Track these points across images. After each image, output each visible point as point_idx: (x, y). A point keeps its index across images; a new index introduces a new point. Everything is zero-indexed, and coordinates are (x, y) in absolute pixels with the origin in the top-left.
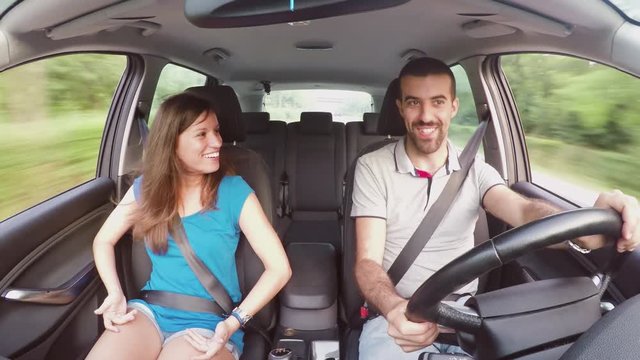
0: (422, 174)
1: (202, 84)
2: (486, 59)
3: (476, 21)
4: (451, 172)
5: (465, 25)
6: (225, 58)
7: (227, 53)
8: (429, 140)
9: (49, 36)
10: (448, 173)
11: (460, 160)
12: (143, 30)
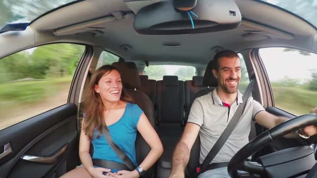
0: (225, 105)
1: (117, 61)
2: (253, 51)
3: (249, 34)
4: (239, 104)
5: (244, 35)
6: (129, 49)
7: (131, 47)
8: (234, 87)
9: (54, 33)
10: (237, 104)
11: (243, 98)
12: (96, 34)
